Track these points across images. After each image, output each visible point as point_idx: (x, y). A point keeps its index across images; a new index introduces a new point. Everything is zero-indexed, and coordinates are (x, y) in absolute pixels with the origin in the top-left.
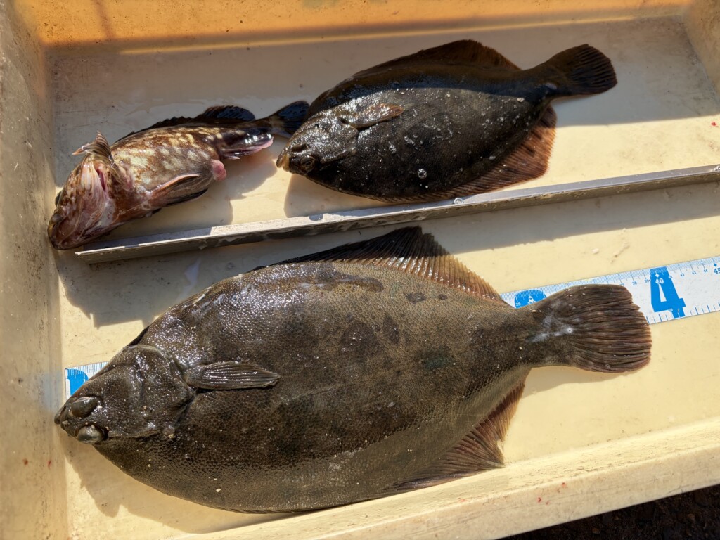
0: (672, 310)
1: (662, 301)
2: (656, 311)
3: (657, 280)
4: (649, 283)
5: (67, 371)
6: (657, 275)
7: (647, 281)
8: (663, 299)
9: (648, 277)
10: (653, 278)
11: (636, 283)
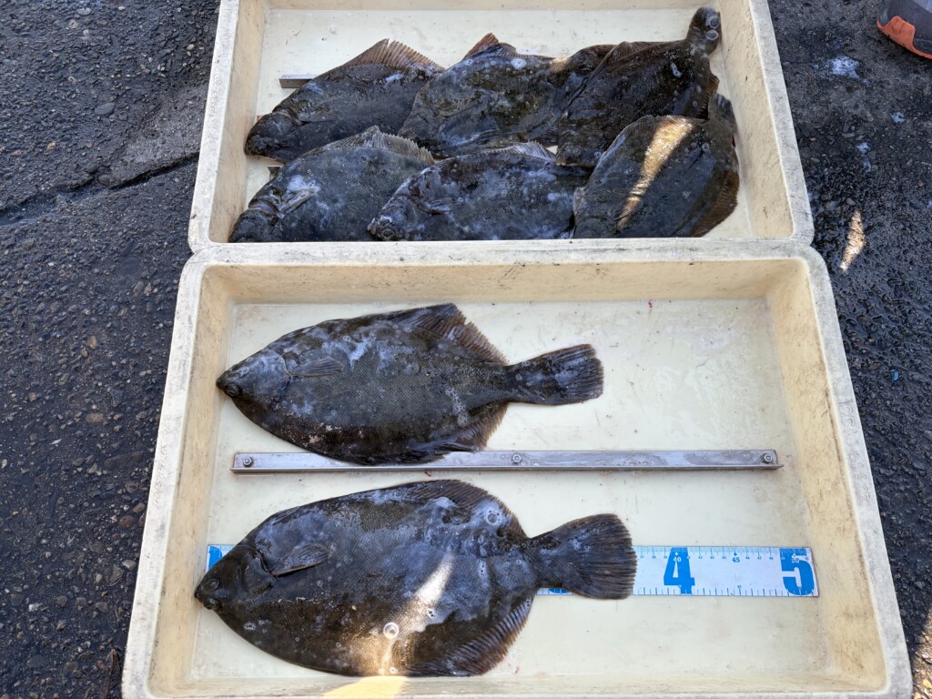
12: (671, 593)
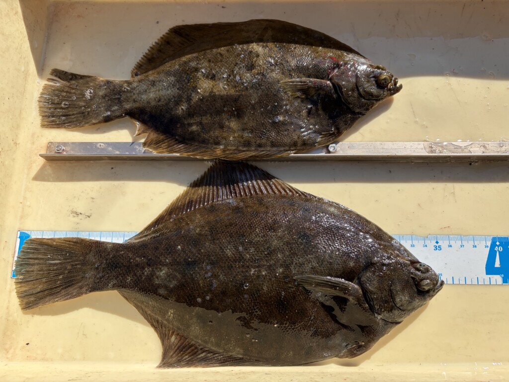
0: (503, 275)
1: (495, 266)
2: (487, 273)
3: (497, 247)
4: (488, 249)
5: (19, 233)
6: (498, 243)
7: (486, 247)
8: (497, 264)
9: (489, 244)
10: (493, 245)
11: (476, 246)
12: (493, 282)
